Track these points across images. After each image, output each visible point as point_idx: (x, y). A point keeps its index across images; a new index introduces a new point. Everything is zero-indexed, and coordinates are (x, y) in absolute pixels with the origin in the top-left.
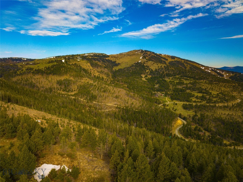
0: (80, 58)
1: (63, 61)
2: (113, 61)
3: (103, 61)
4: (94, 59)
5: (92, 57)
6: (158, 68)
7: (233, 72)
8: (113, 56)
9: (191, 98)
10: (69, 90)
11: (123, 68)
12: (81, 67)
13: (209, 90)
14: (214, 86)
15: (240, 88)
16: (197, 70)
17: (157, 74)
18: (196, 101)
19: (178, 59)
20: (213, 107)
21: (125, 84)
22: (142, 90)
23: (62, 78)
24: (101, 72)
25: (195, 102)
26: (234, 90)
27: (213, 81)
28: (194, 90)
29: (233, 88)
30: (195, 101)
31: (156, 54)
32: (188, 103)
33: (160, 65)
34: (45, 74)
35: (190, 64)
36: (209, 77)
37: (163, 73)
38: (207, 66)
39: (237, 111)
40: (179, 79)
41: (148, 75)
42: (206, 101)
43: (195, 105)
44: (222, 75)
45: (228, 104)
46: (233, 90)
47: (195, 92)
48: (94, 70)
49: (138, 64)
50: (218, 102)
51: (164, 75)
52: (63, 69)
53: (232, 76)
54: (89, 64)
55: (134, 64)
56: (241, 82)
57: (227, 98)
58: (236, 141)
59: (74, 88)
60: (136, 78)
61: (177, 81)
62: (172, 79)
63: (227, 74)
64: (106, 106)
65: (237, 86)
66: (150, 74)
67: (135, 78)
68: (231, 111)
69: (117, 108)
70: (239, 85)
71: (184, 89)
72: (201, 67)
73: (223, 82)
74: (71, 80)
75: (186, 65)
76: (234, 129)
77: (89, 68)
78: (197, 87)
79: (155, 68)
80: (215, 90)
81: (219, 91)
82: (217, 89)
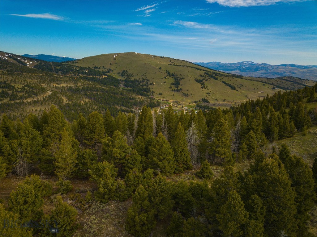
7: (37, 59)
13: (11, 83)
14: (16, 78)
15: (49, 79)
20: (20, 104)
27: (14, 70)
29: (41, 78)
36: (6, 66)
42: (9, 99)
44: (25, 64)
45: (38, 98)
46: (41, 82)
50: (26, 98)
53: (37, 64)
56: (49, 71)
57: (35, 91)
63: (31, 63)
65: (45, 76)
68: (43, 106)
70: (47, 75)
73: (27, 72)
80: (18, 82)
81: (24, 84)
82: (21, 81)
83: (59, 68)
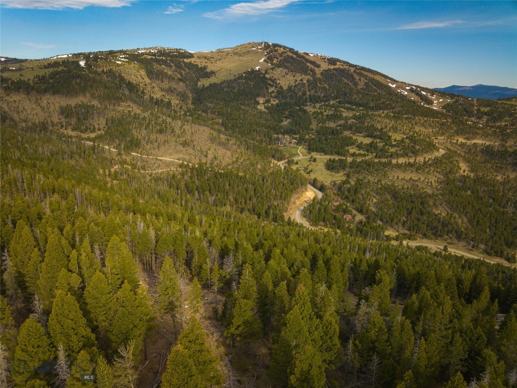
0: (124, 58)
1: (82, 63)
2: (199, 67)
3: (178, 66)
4: (158, 61)
5: (154, 57)
6: (294, 85)
7: (452, 94)
8: (202, 56)
9: (347, 148)
10: (87, 127)
11: (219, 83)
12: (122, 79)
13: (389, 131)
14: (400, 124)
15: (455, 128)
16: (379, 91)
17: (290, 96)
18: (357, 153)
19: (342, 66)
20: (385, 165)
21: (219, 118)
22: (250, 131)
23: (73, 102)
24: (170, 91)
25: (353, 155)
26: (440, 132)
27: (404, 112)
28: (358, 131)
29: (441, 127)
30: (355, 153)
31: (296, 53)
32: (337, 158)
33: (299, 77)
34: (34, 92)
35: (366, 77)
36: (395, 105)
37: (304, 94)
38: (402, 83)
39: (429, 174)
40: (333, 109)
41: (272, 99)
42: (375, 154)
43: (351, 161)
44: (430, 102)
45: (416, 160)
46: (438, 133)
47: (360, 136)
48: (154, 85)
49: (253, 75)
50: (398, 156)
51: (306, 98)
52: (76, 82)
53: (450, 103)
54: (143, 72)
55: (244, 73)
56: (465, 116)
57: (417, 147)
58: (412, 230)
59: (99, 124)
60: (244, 106)
61: (330, 113)
62: (319, 109)
63: (441, 100)
64: (158, 162)
65: (449, 124)
66: (276, 97)
67: (241, 104)
68: (419, 173)
69: (181, 166)
70: (453, 122)
71: (338, 128)
72: (390, 84)
73: (423, 115)
74: (93, 106)
75: (357, 78)
76: (412, 209)
77: (141, 80)
78: (366, 124)
79: (287, 83)
80: (400, 130)
81: (408, 133)
82: (406, 130)
83: (486, 109)
